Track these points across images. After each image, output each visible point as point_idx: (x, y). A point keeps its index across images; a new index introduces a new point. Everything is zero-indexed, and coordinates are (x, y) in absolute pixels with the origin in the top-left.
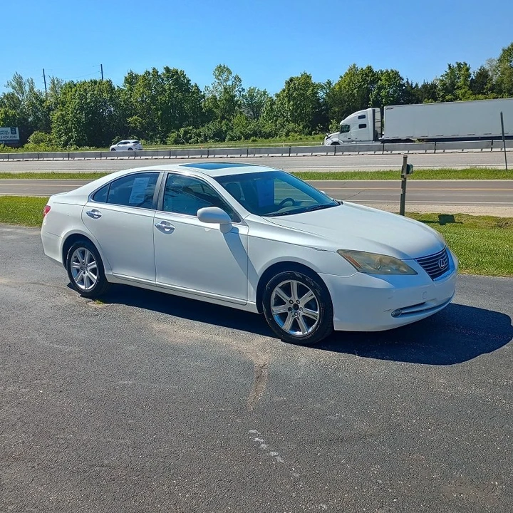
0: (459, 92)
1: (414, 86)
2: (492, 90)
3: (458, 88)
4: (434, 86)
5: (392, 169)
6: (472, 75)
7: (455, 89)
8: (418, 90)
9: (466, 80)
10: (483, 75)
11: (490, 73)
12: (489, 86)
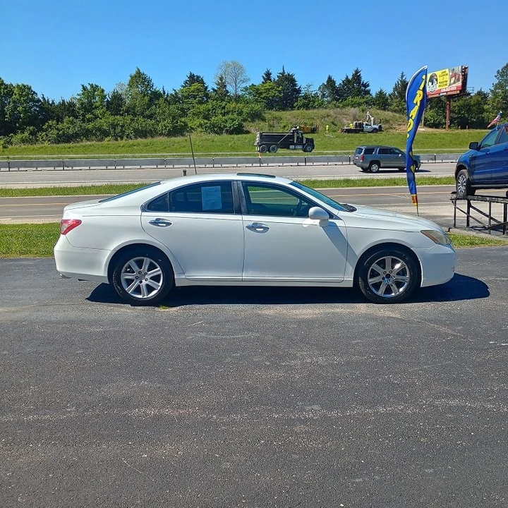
0: (98, 112)
1: (51, 103)
2: (127, 111)
3: (96, 108)
4: (71, 105)
5: (94, 184)
6: (107, 97)
7: (94, 109)
8: (56, 107)
9: (102, 102)
10: (117, 98)
11: (123, 97)
12: (124, 108)
